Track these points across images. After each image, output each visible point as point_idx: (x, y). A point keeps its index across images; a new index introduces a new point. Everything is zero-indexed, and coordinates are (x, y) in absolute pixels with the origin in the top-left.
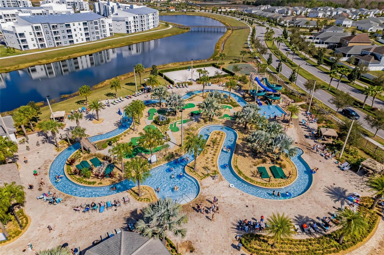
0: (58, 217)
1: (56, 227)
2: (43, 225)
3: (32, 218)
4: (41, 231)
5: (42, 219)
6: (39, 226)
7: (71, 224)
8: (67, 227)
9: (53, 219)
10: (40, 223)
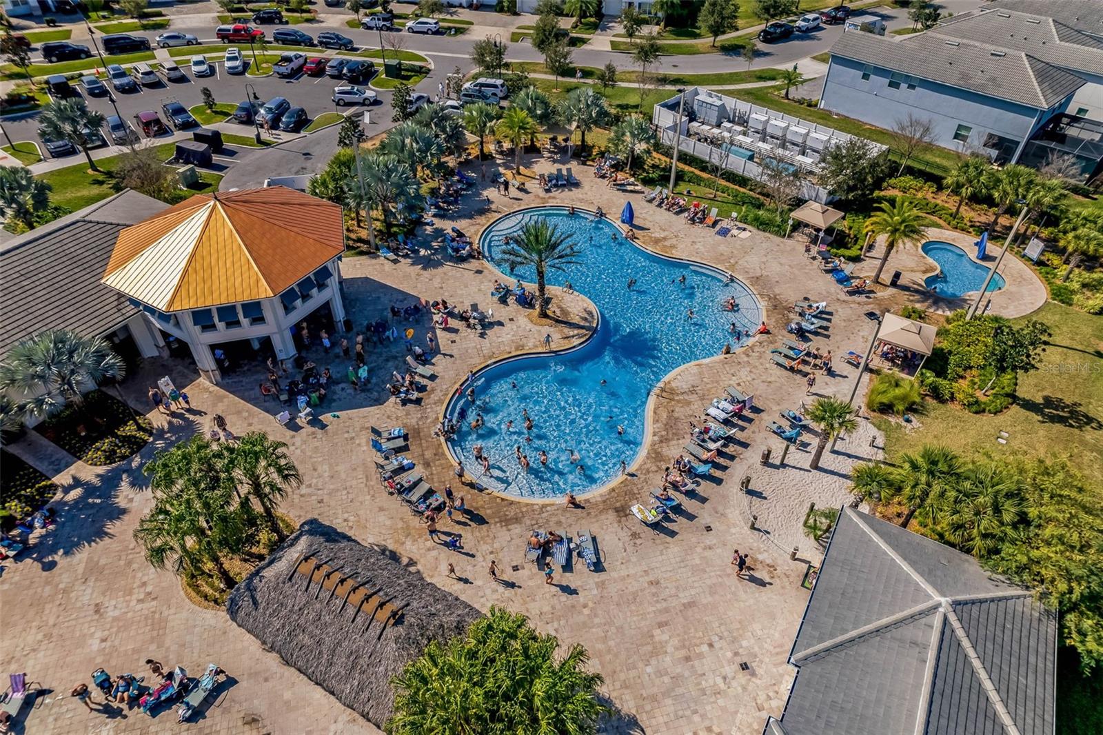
0: (104, 640)
1: (92, 612)
2: (139, 601)
3: (193, 606)
4: (135, 586)
5: (157, 616)
6: (149, 593)
7: (40, 637)
8: (51, 622)
9: (114, 630)
10: (154, 603)
